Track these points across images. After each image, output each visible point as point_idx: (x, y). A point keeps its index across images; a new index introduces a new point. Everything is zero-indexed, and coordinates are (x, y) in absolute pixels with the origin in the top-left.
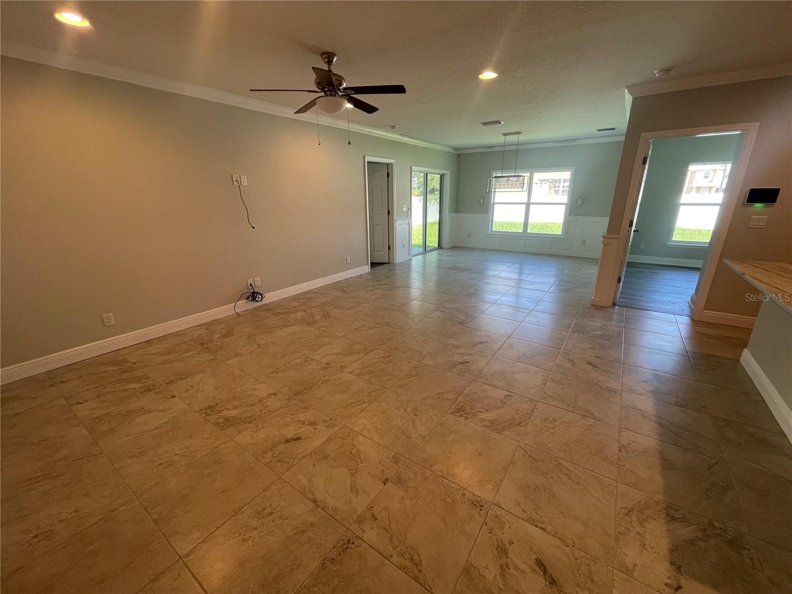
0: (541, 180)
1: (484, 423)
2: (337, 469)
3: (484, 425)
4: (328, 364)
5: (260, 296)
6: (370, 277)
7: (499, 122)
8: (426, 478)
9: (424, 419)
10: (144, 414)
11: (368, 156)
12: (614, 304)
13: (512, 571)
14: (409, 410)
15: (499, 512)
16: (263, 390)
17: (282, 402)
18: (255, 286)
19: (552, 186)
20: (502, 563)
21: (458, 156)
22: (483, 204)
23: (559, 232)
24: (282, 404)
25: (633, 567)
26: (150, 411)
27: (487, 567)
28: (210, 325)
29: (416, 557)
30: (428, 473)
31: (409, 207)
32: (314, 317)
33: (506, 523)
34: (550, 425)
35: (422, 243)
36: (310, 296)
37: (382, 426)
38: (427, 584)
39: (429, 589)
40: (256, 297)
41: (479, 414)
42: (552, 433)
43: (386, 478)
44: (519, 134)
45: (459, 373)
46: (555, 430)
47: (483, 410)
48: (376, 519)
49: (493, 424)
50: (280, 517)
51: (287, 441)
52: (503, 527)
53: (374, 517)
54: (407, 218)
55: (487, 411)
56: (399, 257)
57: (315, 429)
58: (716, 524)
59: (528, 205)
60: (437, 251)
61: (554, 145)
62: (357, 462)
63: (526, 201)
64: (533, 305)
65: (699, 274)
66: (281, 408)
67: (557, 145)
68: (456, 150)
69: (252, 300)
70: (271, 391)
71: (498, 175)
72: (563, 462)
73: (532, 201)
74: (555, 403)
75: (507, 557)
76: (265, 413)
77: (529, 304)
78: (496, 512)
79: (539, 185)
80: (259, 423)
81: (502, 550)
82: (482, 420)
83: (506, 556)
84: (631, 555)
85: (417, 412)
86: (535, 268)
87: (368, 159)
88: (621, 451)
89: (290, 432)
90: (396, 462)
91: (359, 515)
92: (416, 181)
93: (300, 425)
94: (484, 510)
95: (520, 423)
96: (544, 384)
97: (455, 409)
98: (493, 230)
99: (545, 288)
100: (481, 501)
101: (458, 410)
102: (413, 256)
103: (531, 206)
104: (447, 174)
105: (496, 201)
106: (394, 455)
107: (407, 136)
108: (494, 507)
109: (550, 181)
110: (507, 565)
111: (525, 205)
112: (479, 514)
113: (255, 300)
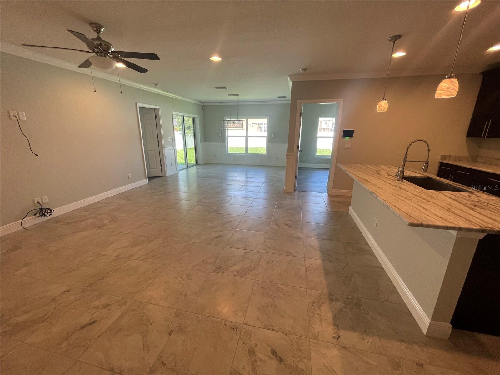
0: (252, 123)
1: (234, 274)
2: (131, 336)
4: (118, 256)
5: (49, 211)
6: (148, 187)
7: (225, 88)
8: (199, 321)
9: (195, 281)
11: (138, 102)
12: (295, 190)
13: (259, 363)
14: (184, 277)
15: (248, 328)
16: (56, 290)
17: (76, 296)
18: (43, 204)
19: (258, 126)
20: (252, 361)
21: (203, 107)
22: (221, 136)
23: (264, 152)
25: (318, 335)
27: (244, 368)
30: (201, 317)
31: (173, 138)
32: (103, 222)
33: (253, 334)
34: (271, 265)
35: (184, 162)
37: (165, 293)
40: (45, 212)
41: (230, 268)
42: (272, 270)
43: (170, 330)
44: (237, 96)
45: (216, 244)
46: (274, 267)
47: (232, 265)
48: (165, 365)
49: (239, 273)
51: (83, 328)
52: (251, 337)
53: (163, 363)
54: (172, 145)
55: (234, 265)
56: (169, 172)
57: (109, 310)
58: (349, 297)
59: (247, 137)
60: (195, 167)
61: (257, 104)
62: (147, 325)
63: (245, 135)
64: (255, 195)
65: (329, 172)
66: (75, 301)
67: (260, 103)
68: (202, 103)
69: (41, 216)
70: (65, 289)
71: (228, 119)
72: (279, 285)
73: (249, 135)
74: (272, 251)
75: (255, 356)
76: (59, 310)
77: (253, 195)
78: (246, 329)
79: (252, 126)
81: (251, 352)
82: (232, 272)
84: (316, 327)
85: (190, 277)
86: (254, 174)
87: (139, 105)
88: (306, 271)
89: (85, 319)
90: (177, 316)
91: (151, 366)
92: (177, 121)
93: (95, 311)
94: (239, 330)
95: (255, 268)
96: (265, 241)
97: (215, 269)
98: (229, 152)
99: (260, 184)
100: (236, 325)
101: (217, 269)
102: (180, 170)
103: (248, 138)
104: (197, 117)
105: (228, 135)
106: (176, 311)
107: (167, 91)
108: (244, 326)
109: (257, 123)
110: (255, 361)
111: (245, 138)
112: (236, 334)
113: (44, 215)
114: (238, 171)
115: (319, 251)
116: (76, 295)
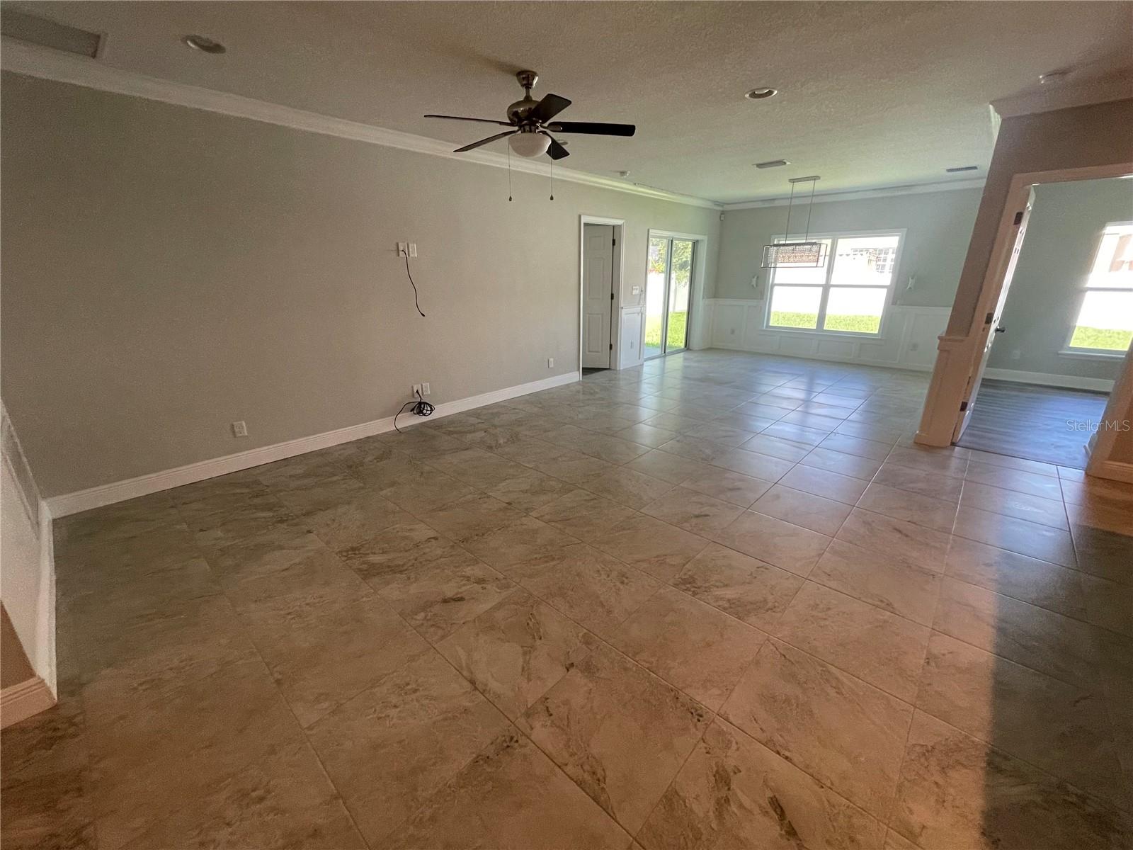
0: (856, 250)
1: (720, 603)
2: (507, 644)
3: (719, 606)
4: (509, 504)
5: (429, 409)
6: (581, 387)
7: (782, 163)
8: (626, 669)
9: (633, 590)
10: (274, 550)
11: (585, 214)
12: (953, 444)
13: (734, 808)
14: (614, 574)
15: (725, 727)
16: (422, 532)
17: (444, 550)
18: (423, 394)
19: (872, 258)
20: (720, 796)
21: (722, 214)
22: (757, 286)
23: (874, 328)
24: (444, 552)
25: (919, 830)
26: (281, 548)
27: (697, 797)
28: (362, 443)
29: (600, 772)
30: (630, 662)
31: (643, 289)
32: (497, 440)
33: (734, 743)
34: (820, 615)
35: (659, 342)
36: (495, 410)
37: (573, 593)
38: (610, 807)
39: (612, 814)
40: (424, 409)
41: (714, 589)
42: (822, 627)
43: (570, 662)
44: (815, 179)
45: (692, 530)
46: (827, 623)
47: (721, 584)
48: (551, 715)
49: (733, 606)
50: (427, 697)
51: (445, 601)
52: (728, 747)
53: (548, 711)
54: (639, 304)
55: (726, 586)
56: (624, 360)
57: (483, 588)
58: (1070, 788)
59: (826, 288)
60: (682, 354)
61: (875, 196)
62: (534, 638)
63: (823, 282)
64: (819, 439)
65: (1106, 403)
66: (441, 558)
67: (880, 195)
68: (718, 205)
69: (418, 413)
70: (432, 534)
71: (781, 242)
72: (833, 669)
73: (833, 282)
74: (833, 584)
75: (729, 789)
76: (421, 563)
77: (814, 438)
78: (720, 726)
79: (852, 256)
80: (412, 574)
81: (722, 778)
82: (718, 599)
83: (727, 788)
84: (921, 813)
85: (624, 579)
86: (830, 384)
87: (585, 219)
88: (928, 663)
89: (450, 590)
90: (587, 643)
91: (529, 706)
92: (656, 251)
93: (464, 582)
94: (703, 721)
95: (775, 607)
96: (820, 555)
97: (680, 580)
98: (771, 324)
99: (843, 414)
100: (701, 708)
101: (685, 582)
102: (646, 360)
103: (832, 290)
104: (702, 240)
105: (776, 281)
106: (585, 633)
107: (644, 185)
108: (719, 720)
109: (871, 251)
110: (727, 800)
111: (821, 289)
112: (696, 726)
113: (422, 413)
114: (787, 373)
115: (993, 627)
116: (444, 548)
